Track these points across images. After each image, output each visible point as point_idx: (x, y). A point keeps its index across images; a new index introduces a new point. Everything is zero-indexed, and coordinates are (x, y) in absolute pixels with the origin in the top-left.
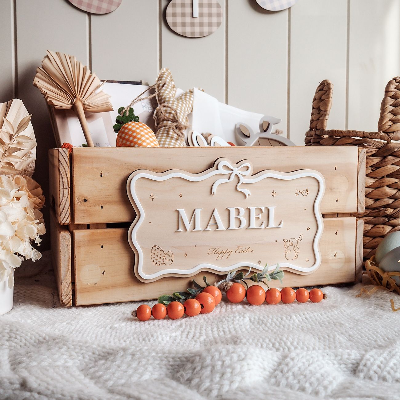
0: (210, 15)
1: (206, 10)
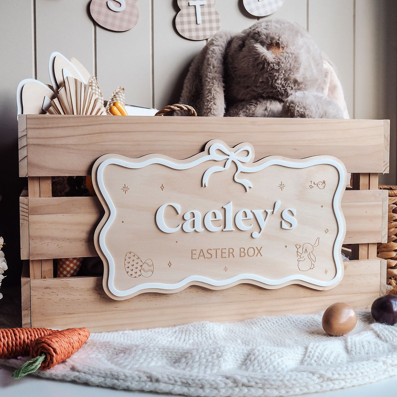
1: (207, 17)
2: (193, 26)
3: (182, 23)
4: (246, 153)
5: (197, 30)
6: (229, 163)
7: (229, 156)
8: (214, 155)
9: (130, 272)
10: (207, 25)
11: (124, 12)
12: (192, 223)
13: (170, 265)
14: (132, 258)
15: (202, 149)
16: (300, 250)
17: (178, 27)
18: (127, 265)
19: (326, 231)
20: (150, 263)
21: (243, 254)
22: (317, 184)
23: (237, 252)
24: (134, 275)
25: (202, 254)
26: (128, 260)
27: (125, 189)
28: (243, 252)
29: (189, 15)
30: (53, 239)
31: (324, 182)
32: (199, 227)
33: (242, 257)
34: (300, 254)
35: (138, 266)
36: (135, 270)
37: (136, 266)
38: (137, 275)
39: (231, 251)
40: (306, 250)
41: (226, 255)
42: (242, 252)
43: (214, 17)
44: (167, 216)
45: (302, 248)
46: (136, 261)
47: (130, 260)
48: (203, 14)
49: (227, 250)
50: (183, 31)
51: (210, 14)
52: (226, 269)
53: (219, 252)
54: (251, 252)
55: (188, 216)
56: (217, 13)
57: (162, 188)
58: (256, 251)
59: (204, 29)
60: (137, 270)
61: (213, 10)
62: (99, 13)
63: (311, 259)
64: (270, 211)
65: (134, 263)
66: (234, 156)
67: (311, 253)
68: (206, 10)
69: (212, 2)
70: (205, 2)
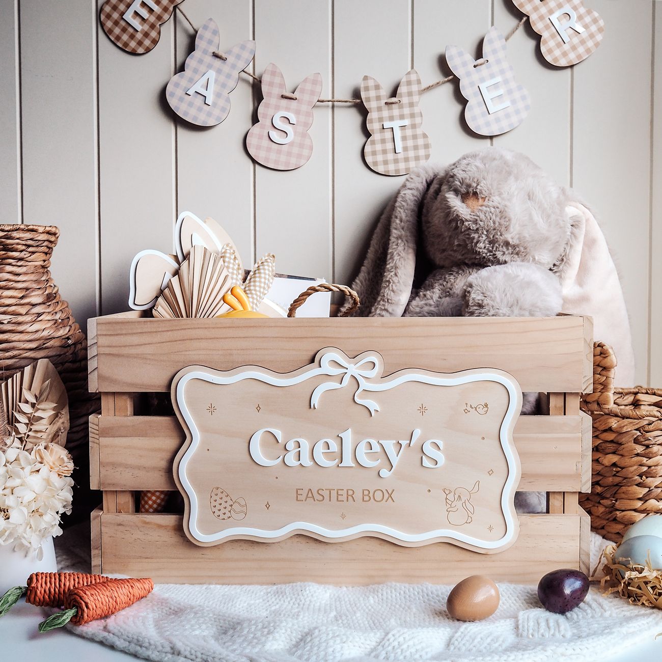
0: (416, 148)
1: (410, 143)
2: (391, 156)
3: (374, 153)
4: (372, 366)
5: (396, 161)
6: (347, 379)
7: (347, 369)
8: (327, 368)
9: (217, 513)
10: (411, 154)
11: (291, 144)
12: (297, 454)
13: (268, 506)
14: (220, 495)
15: (312, 361)
16: (451, 497)
17: (369, 160)
18: (214, 503)
19: (490, 473)
20: (243, 503)
21: (366, 498)
22: (476, 408)
23: (358, 495)
24: (222, 516)
25: (310, 495)
26: (214, 497)
27: (212, 409)
28: (367, 496)
29: (383, 141)
30: (127, 466)
31: (486, 405)
32: (306, 461)
33: (366, 501)
34: (450, 503)
35: (227, 505)
36: (223, 511)
37: (224, 505)
38: (225, 517)
39: (350, 493)
40: (459, 496)
41: (344, 498)
42: (365, 495)
43: (421, 142)
44: (264, 444)
45: (453, 494)
46: (225, 499)
47: (217, 498)
48: (404, 138)
49: (345, 491)
50: (375, 163)
51: (415, 137)
52: (343, 516)
53: (334, 494)
54: (379, 496)
55: (291, 446)
56: (425, 136)
57: (258, 408)
58: (386, 495)
59: (407, 160)
60: (226, 511)
61: (419, 131)
62: (258, 147)
63: (467, 510)
64: (404, 443)
65: (222, 502)
66: (353, 369)
67: (467, 501)
68: (409, 132)
69: (418, 120)
70: (406, 122)
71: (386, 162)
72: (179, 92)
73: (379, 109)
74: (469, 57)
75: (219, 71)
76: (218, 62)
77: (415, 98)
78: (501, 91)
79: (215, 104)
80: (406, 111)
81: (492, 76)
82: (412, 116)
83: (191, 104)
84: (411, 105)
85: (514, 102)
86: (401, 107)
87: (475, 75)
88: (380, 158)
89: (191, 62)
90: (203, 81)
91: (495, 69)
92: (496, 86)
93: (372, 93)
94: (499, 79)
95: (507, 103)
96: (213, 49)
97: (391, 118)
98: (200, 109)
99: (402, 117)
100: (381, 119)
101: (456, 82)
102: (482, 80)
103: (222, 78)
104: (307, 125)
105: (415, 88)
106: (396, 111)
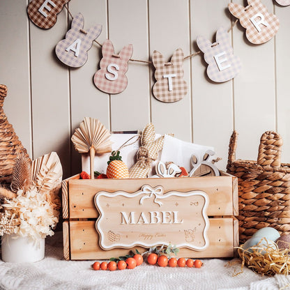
1: (177, 86)
3: (158, 90)
69: (181, 74)
70: (175, 75)
71: (164, 95)
72: (62, 50)
73: (162, 68)
74: (209, 42)
75: (83, 40)
76: (82, 35)
77: (180, 63)
78: (226, 59)
79: (80, 56)
80: (176, 69)
81: (221, 51)
82: (179, 72)
83: (67, 56)
84: (178, 66)
85: (232, 65)
86: (173, 67)
87: (212, 51)
88: (161, 93)
89: (69, 35)
90: (74, 44)
91: (222, 48)
92: (223, 57)
93: (158, 60)
94: (224, 53)
95: (229, 66)
96: (80, 28)
97: (168, 73)
98: (72, 59)
99: (173, 72)
100: (162, 73)
101: (202, 55)
102: (216, 54)
103: (84, 43)
104: (125, 71)
105: (180, 58)
106: (170, 69)
